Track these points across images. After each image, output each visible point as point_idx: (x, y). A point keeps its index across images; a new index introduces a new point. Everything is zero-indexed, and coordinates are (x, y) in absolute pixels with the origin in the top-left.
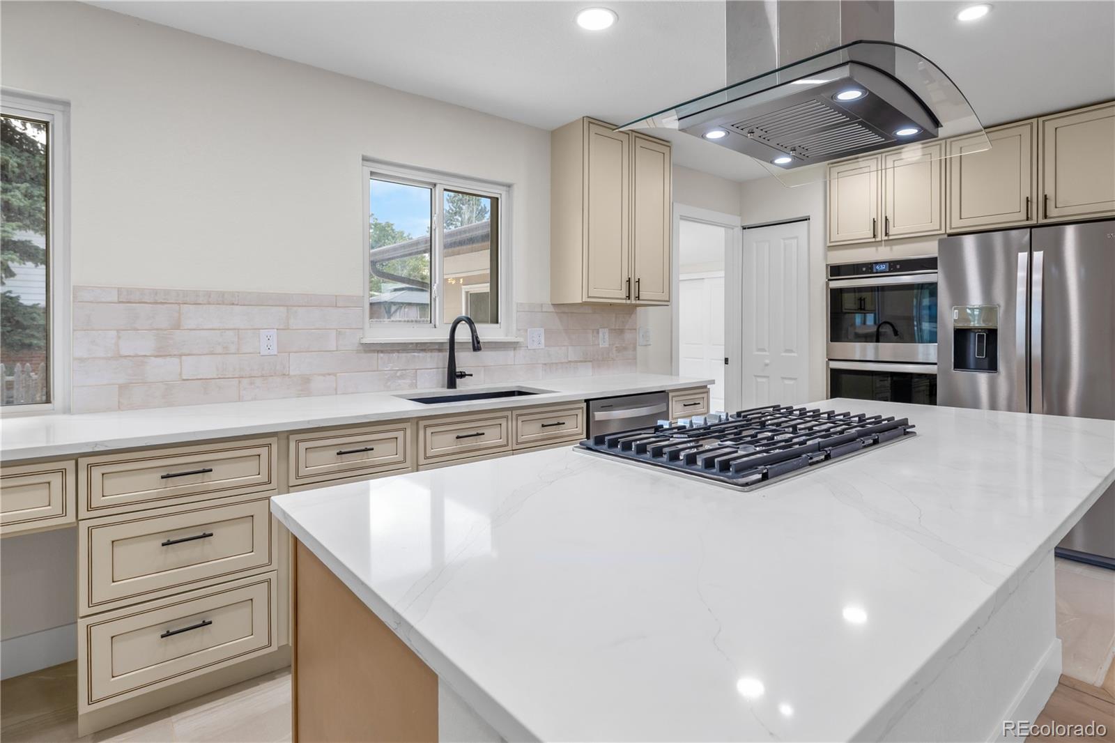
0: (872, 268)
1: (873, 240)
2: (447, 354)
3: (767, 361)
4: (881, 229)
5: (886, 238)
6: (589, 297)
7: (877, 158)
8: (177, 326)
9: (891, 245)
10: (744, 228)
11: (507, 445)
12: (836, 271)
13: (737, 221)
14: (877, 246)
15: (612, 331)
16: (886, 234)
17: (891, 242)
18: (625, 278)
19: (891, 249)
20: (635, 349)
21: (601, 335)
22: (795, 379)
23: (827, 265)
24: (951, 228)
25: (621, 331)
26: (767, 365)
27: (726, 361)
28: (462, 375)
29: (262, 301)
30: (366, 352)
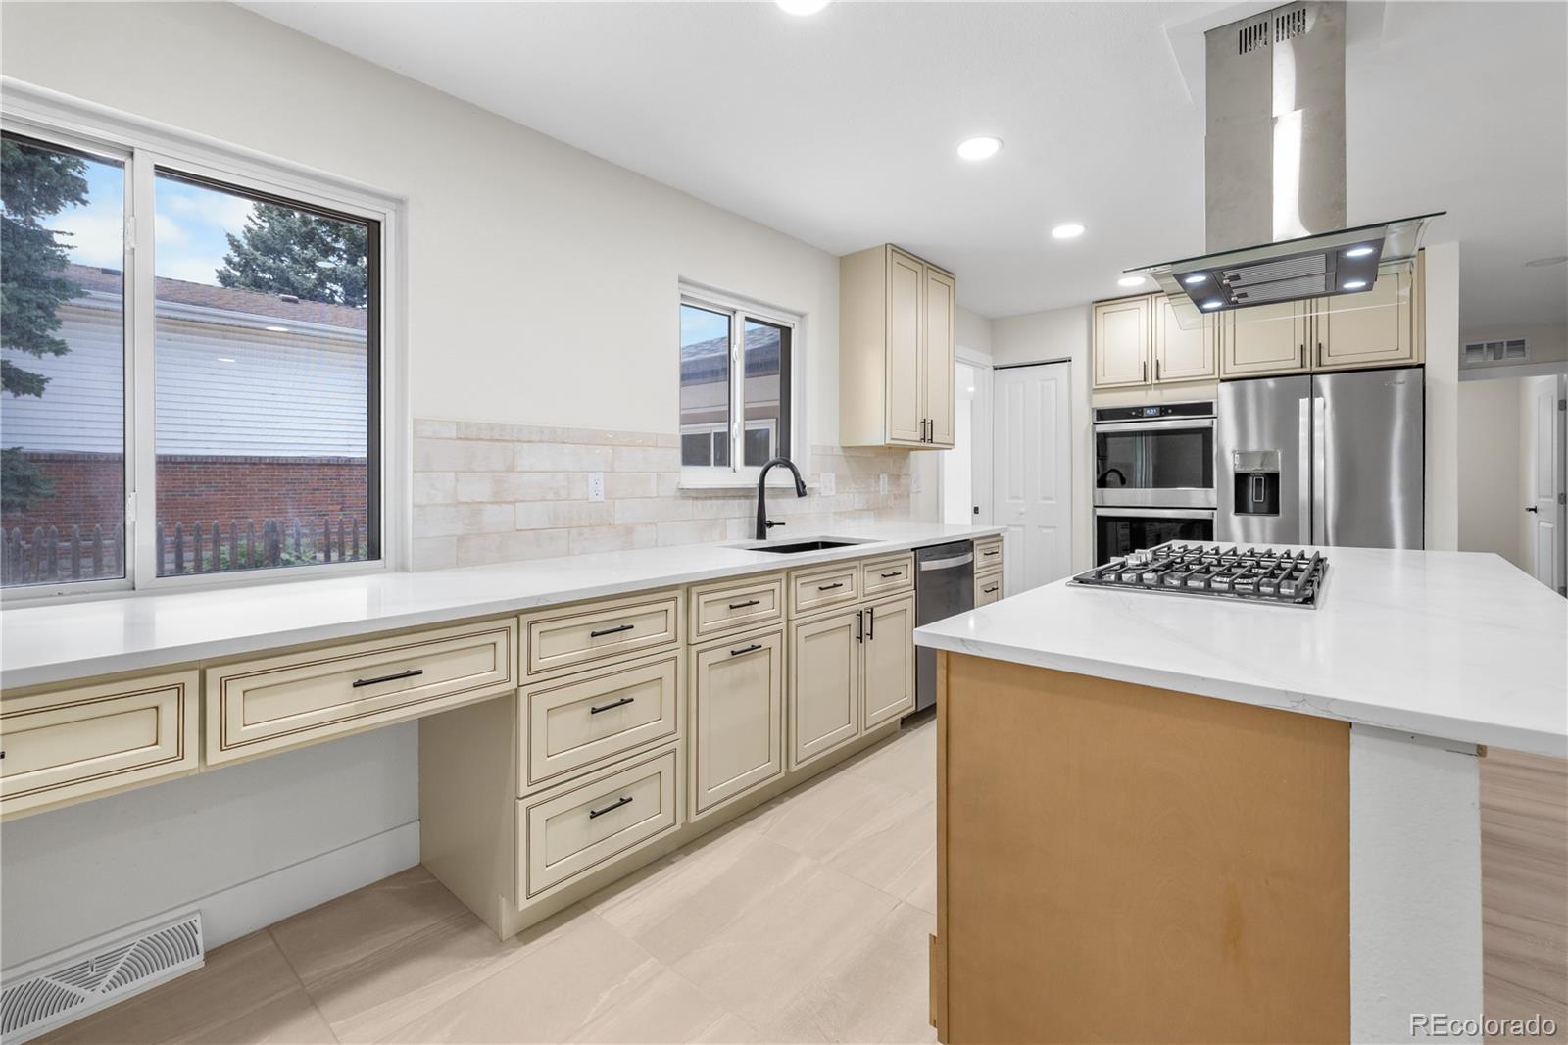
0: (1142, 412)
1: (1143, 383)
2: (756, 501)
3: (1023, 510)
4: (1152, 373)
5: (1157, 382)
6: (892, 439)
7: (1147, 299)
8: (511, 469)
9: (1161, 389)
10: (995, 368)
11: (856, 598)
12: (1102, 415)
13: (989, 361)
14: (1146, 390)
15: (890, 476)
16: (1158, 378)
17: (1161, 385)
18: (920, 420)
19: (1162, 394)
20: (909, 496)
21: (881, 483)
22: (1054, 528)
23: (1093, 409)
24: (1225, 374)
25: (898, 477)
26: (1022, 513)
27: (976, 510)
28: (771, 525)
29: (593, 439)
30: (683, 498)
